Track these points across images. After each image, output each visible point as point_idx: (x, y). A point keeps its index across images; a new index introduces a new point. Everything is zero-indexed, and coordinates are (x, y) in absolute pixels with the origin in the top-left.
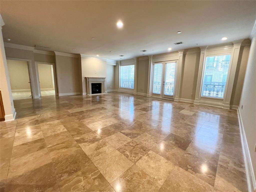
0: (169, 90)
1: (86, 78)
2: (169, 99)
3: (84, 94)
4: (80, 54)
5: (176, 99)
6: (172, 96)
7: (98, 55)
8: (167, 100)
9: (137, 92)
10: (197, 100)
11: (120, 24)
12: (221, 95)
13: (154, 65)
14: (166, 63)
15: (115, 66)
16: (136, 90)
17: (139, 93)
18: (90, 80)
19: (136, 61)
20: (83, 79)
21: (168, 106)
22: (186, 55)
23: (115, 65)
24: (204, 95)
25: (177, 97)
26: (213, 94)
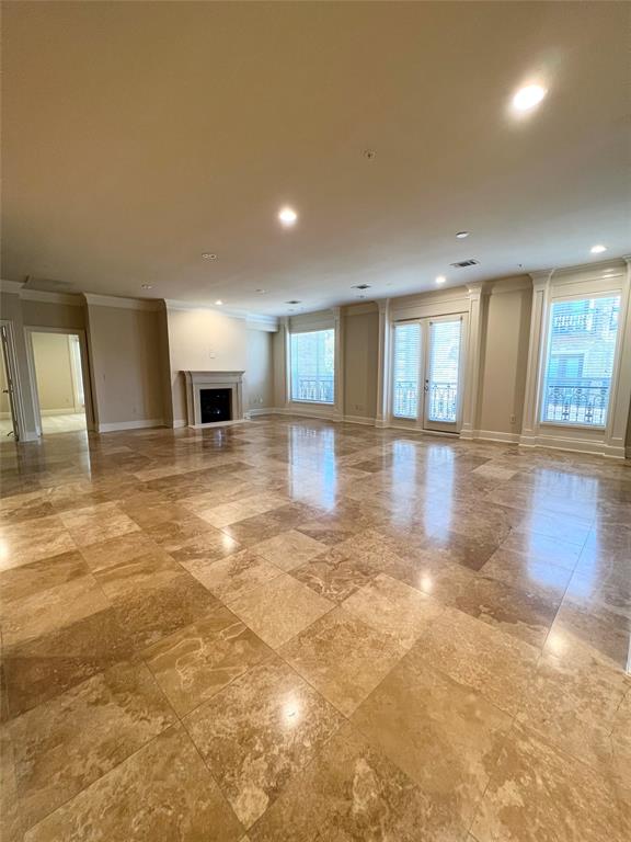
0: (445, 406)
1: (182, 374)
2: (442, 433)
3: (178, 423)
4: (163, 300)
5: (466, 431)
6: (455, 424)
7: (219, 303)
8: (438, 436)
9: (345, 413)
10: (528, 434)
11: (288, 216)
12: (600, 417)
13: (394, 327)
14: (431, 323)
15: (272, 335)
16: (342, 410)
17: (351, 419)
18: (196, 379)
19: (338, 318)
20: (174, 378)
21: (442, 457)
22: (492, 299)
23: (273, 330)
24: (550, 417)
25: (467, 428)
26: (577, 416)
